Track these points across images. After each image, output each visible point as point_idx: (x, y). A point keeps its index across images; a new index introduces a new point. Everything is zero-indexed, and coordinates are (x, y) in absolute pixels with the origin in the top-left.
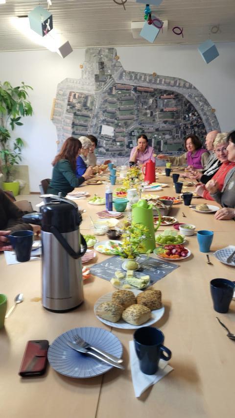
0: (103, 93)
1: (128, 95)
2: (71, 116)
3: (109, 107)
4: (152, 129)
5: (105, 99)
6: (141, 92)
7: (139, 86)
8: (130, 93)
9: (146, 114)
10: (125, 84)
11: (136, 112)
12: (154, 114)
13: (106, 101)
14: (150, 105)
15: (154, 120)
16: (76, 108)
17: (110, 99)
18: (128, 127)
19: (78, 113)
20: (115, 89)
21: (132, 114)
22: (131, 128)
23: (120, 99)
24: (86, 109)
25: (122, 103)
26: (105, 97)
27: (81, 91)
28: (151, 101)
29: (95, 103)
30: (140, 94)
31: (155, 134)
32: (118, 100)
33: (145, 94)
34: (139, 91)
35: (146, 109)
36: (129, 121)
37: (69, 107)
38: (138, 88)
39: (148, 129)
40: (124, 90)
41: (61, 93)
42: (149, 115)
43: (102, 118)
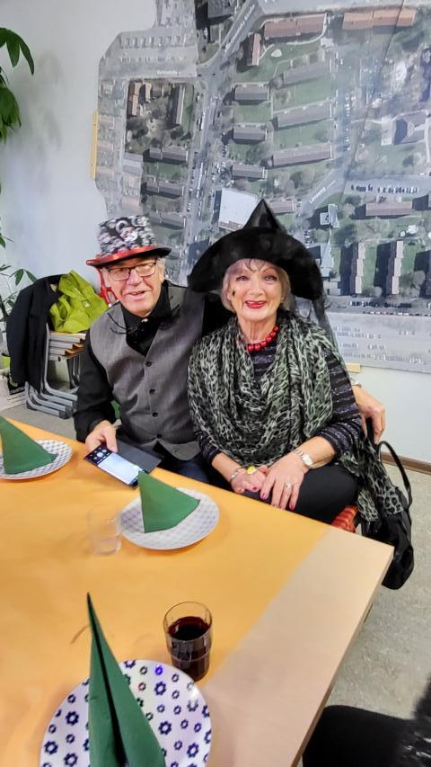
0: (222, 67)
1: (306, 57)
2: (137, 163)
3: (241, 117)
4: (398, 202)
5: (228, 90)
6: (358, 35)
7: (352, 10)
8: (316, 47)
9: (375, 135)
10: (295, 14)
11: (336, 129)
12: (411, 130)
13: (230, 97)
14: (398, 89)
15: (409, 161)
16: (149, 135)
17: (245, 86)
18: (304, 192)
19: (153, 151)
20: (263, 42)
21: (320, 137)
22: (316, 197)
23: (279, 82)
24: (174, 136)
25: (284, 96)
26: (229, 80)
27: (160, 73)
28: (400, 71)
29: (197, 111)
30: (354, 46)
31: (412, 222)
32: (272, 85)
33: (378, 41)
34: (352, 33)
35: (377, 113)
36: (311, 170)
37: (130, 133)
38: (348, 18)
39: (382, 200)
40: (294, 38)
41: (109, 88)
42: (388, 141)
43: (220, 163)
